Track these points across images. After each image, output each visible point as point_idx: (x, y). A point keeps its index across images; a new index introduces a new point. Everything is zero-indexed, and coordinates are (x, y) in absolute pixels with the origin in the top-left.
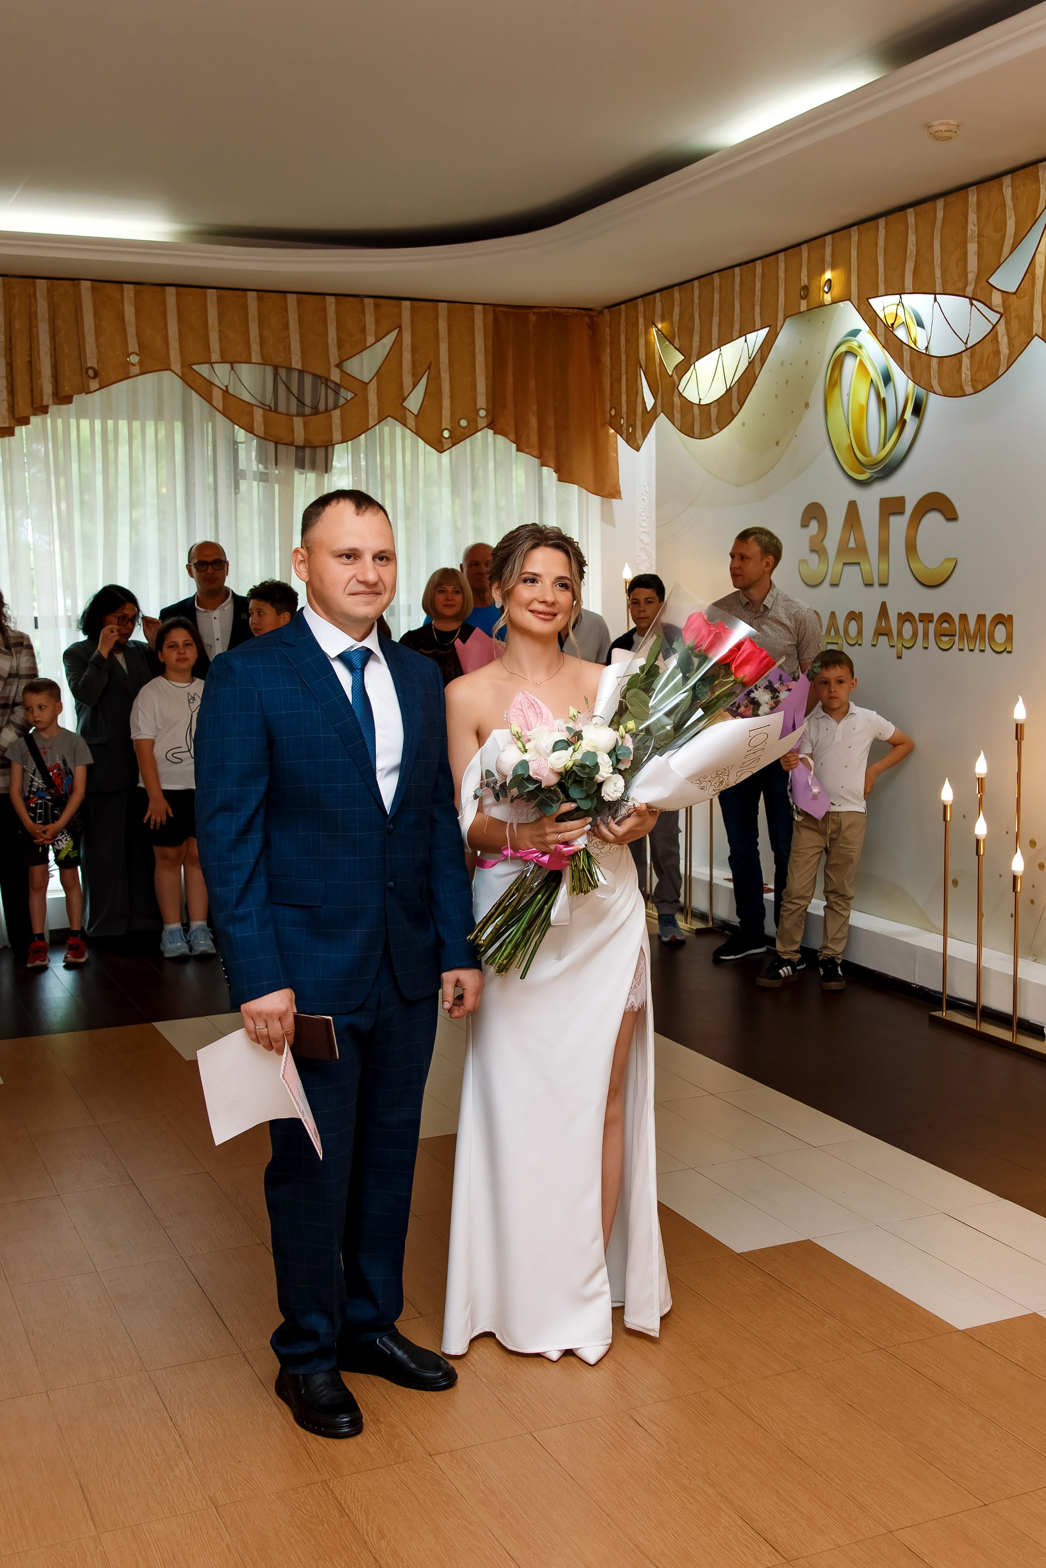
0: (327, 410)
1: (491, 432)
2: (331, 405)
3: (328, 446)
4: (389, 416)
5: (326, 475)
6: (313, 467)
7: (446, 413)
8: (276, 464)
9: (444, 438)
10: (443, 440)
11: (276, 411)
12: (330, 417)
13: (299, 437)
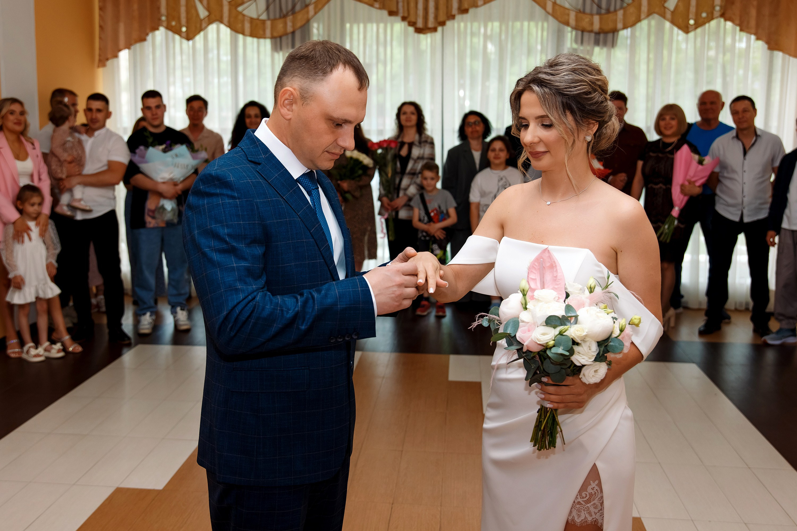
0: (615, 11)
1: (722, 20)
2: (618, 6)
3: (615, 31)
4: (654, 13)
5: (612, 50)
6: (605, 44)
7: (693, 9)
8: (582, 43)
9: (691, 25)
10: (689, 26)
11: (584, 12)
12: (616, 15)
13: (596, 26)
